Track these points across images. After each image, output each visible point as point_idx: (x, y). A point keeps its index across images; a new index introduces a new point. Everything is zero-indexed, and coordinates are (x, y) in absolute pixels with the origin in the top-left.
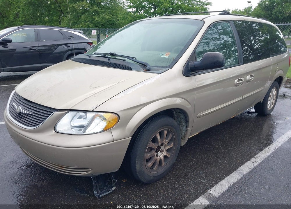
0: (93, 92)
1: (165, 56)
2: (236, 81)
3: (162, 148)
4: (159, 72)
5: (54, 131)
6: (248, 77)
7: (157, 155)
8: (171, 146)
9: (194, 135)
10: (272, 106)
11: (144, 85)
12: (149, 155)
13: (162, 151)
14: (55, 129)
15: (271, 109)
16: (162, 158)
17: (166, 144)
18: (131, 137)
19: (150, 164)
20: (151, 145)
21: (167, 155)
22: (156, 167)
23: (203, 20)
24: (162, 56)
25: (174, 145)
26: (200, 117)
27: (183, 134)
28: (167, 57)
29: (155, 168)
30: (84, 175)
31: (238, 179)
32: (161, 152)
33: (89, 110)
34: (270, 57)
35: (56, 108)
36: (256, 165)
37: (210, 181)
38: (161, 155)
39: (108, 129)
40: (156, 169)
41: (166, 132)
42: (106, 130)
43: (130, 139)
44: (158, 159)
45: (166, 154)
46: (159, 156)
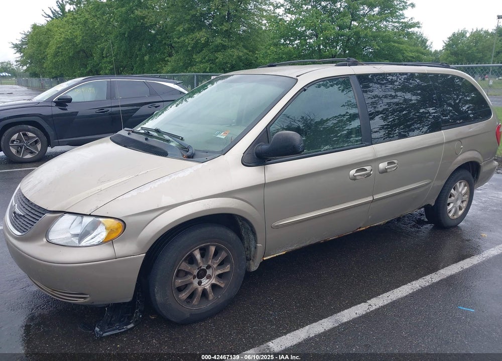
0: (98, 188)
1: (222, 136)
2: (353, 172)
3: (209, 272)
4: (204, 159)
5: (45, 240)
6: (383, 165)
7: (200, 283)
8: (228, 270)
9: (275, 255)
10: (460, 213)
11: (171, 179)
12: (180, 281)
13: (209, 277)
14: (47, 236)
15: (457, 218)
16: (208, 287)
17: (215, 266)
18: (145, 254)
19: (184, 295)
20: (184, 266)
21: (218, 284)
22: (195, 300)
23: (298, 78)
24: (218, 136)
25: (231, 268)
26: (278, 227)
27: (252, 253)
28: (223, 137)
29: (194, 302)
30: (81, 303)
31: (327, 329)
32: (207, 278)
33: (85, 213)
34: (440, 130)
35: (48, 209)
36: (371, 309)
37: (280, 327)
38: (206, 283)
39: (109, 241)
40: (196, 303)
41: (213, 249)
42: (106, 242)
43: (142, 257)
44: (200, 289)
45: (216, 281)
46: (203, 284)
